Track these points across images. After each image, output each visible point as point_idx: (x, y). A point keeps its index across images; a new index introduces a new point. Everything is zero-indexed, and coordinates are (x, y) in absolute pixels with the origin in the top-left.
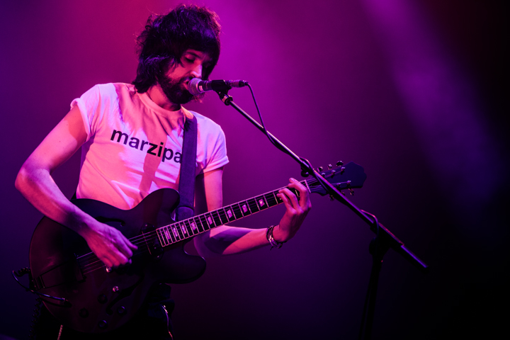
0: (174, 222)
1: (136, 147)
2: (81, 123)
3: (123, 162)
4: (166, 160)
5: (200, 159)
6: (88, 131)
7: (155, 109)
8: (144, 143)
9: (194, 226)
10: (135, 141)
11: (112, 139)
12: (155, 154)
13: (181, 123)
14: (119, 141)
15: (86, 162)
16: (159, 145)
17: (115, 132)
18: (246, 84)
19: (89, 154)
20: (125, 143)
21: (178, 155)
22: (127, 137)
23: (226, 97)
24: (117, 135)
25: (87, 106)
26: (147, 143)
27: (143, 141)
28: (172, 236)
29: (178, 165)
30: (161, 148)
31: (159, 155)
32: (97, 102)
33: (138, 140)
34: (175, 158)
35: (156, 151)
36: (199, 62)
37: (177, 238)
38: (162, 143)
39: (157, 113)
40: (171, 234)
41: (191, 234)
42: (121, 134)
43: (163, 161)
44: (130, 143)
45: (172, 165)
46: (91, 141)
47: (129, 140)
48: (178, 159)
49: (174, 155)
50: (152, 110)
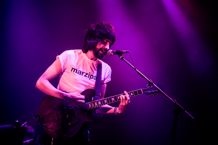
0: (92, 101)
1: (80, 74)
2: (60, 64)
3: (75, 79)
4: (91, 79)
5: (103, 79)
6: (63, 68)
7: (88, 60)
8: (83, 73)
9: (100, 103)
10: (80, 72)
11: (71, 71)
12: (87, 77)
13: (97, 65)
14: (74, 72)
15: (61, 78)
16: (89, 74)
17: (73, 69)
18: (129, 52)
19: (63, 76)
20: (76, 73)
21: (95, 77)
22: (77, 70)
23: (121, 57)
24: (73, 70)
25: (63, 59)
26: (84, 73)
27: (83, 72)
28: (92, 106)
29: (95, 81)
30: (89, 75)
31: (88, 77)
32: (66, 58)
33: (81, 72)
34: (94, 78)
35: (87, 76)
36: (108, 43)
37: (93, 107)
38: (90, 73)
39: (89, 62)
40: (91, 105)
41: (98, 106)
42: (75, 69)
43: (90, 79)
44: (78, 73)
45: (93, 81)
46: (64, 71)
47: (78, 72)
48: (95, 79)
49: (94, 77)
50: (87, 61)
